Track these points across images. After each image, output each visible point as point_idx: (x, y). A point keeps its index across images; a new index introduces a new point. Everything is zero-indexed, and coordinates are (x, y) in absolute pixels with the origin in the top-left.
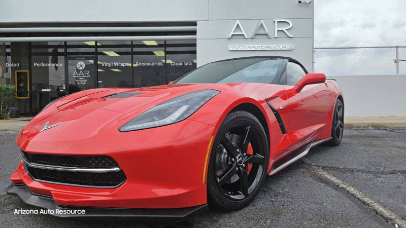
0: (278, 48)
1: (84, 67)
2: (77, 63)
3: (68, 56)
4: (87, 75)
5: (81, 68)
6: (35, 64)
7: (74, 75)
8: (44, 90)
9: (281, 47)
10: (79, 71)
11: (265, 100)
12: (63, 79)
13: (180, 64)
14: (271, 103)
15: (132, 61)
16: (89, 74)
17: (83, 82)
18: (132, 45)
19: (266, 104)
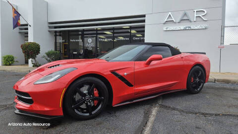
0: (196, 28)
2: (88, 39)
3: (84, 36)
6: (71, 40)
7: (87, 45)
8: (74, 53)
9: (198, 27)
10: (89, 43)
11: (110, 71)
12: (82, 48)
13: (139, 39)
14: (117, 72)
15: (114, 38)
16: (93, 45)
17: (91, 49)
18: (114, 29)
19: (110, 73)
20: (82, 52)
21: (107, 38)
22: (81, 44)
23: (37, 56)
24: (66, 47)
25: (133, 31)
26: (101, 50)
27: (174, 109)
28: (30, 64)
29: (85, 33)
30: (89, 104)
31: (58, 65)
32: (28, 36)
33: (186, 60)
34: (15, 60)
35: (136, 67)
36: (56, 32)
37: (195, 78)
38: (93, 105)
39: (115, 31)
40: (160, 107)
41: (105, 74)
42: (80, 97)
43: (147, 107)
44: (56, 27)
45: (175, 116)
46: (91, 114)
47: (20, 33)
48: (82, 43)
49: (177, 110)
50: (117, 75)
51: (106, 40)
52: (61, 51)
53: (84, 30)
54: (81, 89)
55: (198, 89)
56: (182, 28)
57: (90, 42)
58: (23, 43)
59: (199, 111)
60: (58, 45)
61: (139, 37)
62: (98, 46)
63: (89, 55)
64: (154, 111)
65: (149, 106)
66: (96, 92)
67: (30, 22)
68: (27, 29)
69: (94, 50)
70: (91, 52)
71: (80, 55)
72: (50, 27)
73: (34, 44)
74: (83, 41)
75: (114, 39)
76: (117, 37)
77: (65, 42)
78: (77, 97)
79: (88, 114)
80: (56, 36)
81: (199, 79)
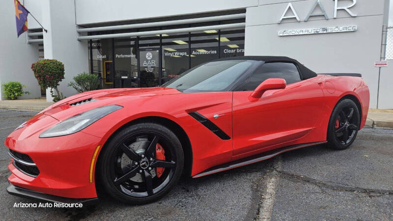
0: (337, 30)
1: (151, 57)
2: (146, 54)
3: (140, 48)
4: (153, 64)
5: (149, 58)
6: (117, 56)
7: (144, 64)
8: (123, 77)
9: (341, 29)
10: (147, 61)
11: (187, 111)
12: (136, 68)
13: (233, 51)
14: (199, 112)
15: (190, 51)
16: (155, 63)
17: (151, 70)
18: (190, 35)
19: (186, 114)
20: (136, 75)
21: (179, 50)
22: (134, 62)
23: (59, 83)
24: (109, 67)
25: (224, 39)
26: (168, 72)
27: (307, 181)
28: (49, 97)
29: (140, 42)
30: (147, 174)
31: (89, 100)
32: (42, 50)
33: (327, 88)
34: (24, 90)
35: (236, 103)
36: (91, 41)
37: (343, 121)
38: (154, 176)
39: (193, 39)
40: (281, 177)
41: (176, 116)
42: (130, 162)
43: (255, 176)
44: (90, 33)
45: (313, 196)
46: (150, 193)
47: (30, 43)
48: (136, 60)
49: (315, 183)
50: (199, 118)
51: (177, 55)
52: (100, 75)
53: (138, 38)
54: (132, 146)
55: (348, 142)
56: (311, 30)
57: (149, 59)
58: (35, 62)
59: (358, 185)
60: (95, 64)
61: (234, 49)
62: (163, 66)
63: (147, 80)
64: (271, 185)
65: (259, 174)
66: (159, 151)
67: (46, 25)
68: (41, 37)
69: (156, 73)
70: (151, 75)
71: (134, 80)
72: (80, 33)
73: (53, 62)
74: (138, 57)
75: (190, 54)
76: (195, 49)
77: (107, 59)
78: (124, 161)
79: (145, 194)
80: (91, 48)
81: (350, 122)
